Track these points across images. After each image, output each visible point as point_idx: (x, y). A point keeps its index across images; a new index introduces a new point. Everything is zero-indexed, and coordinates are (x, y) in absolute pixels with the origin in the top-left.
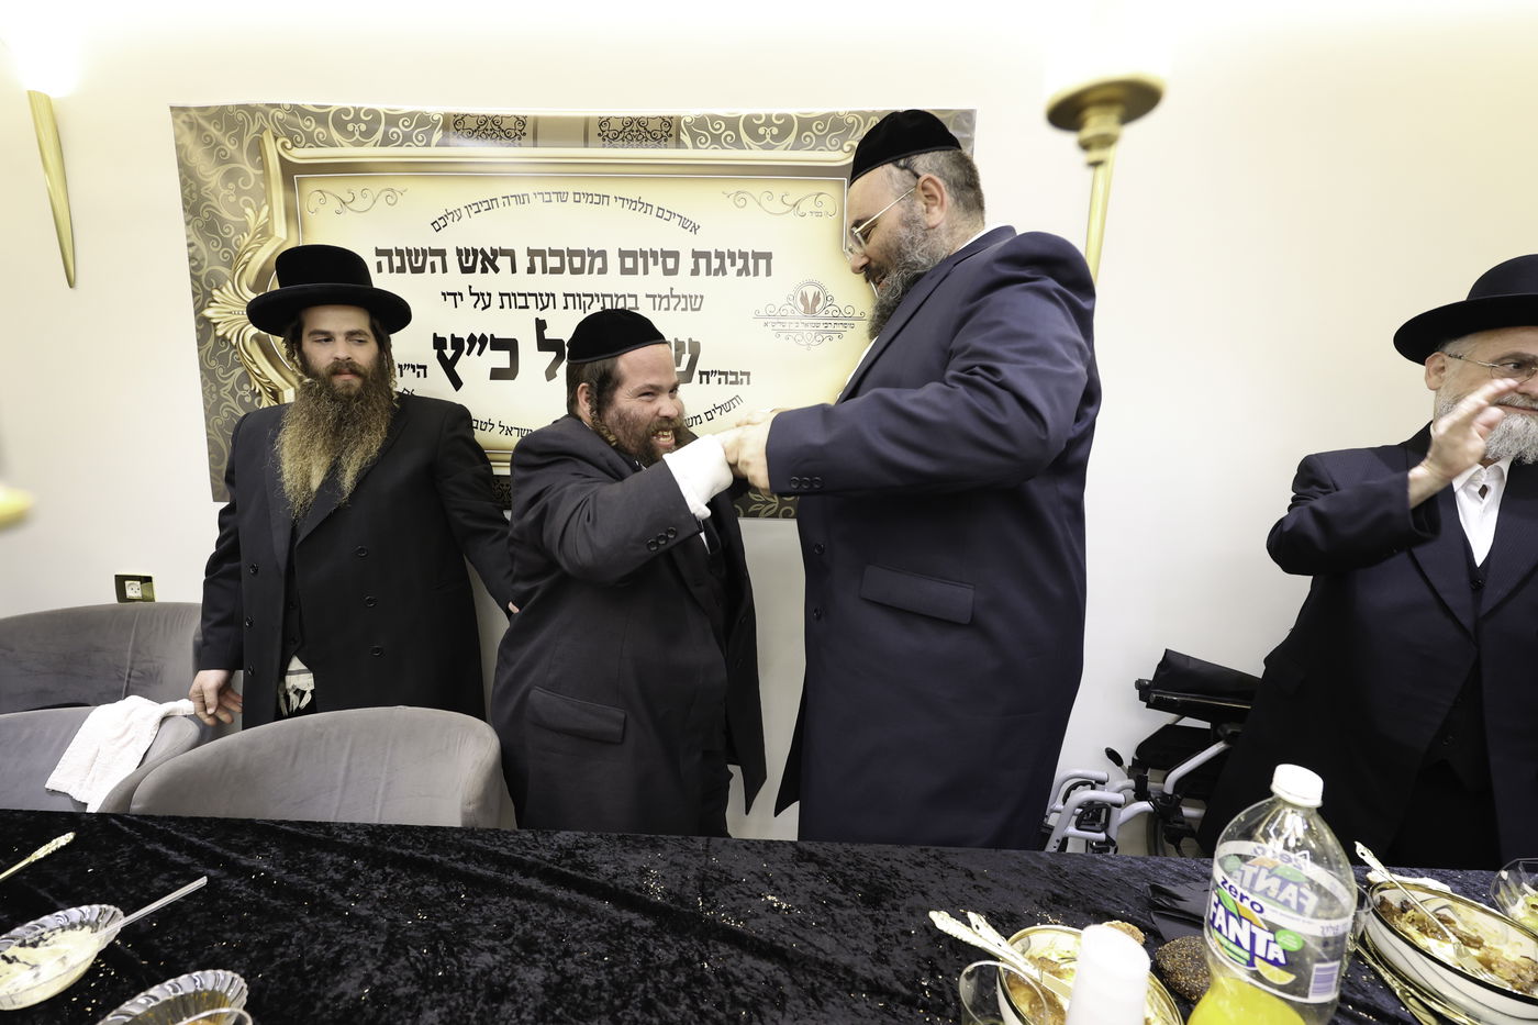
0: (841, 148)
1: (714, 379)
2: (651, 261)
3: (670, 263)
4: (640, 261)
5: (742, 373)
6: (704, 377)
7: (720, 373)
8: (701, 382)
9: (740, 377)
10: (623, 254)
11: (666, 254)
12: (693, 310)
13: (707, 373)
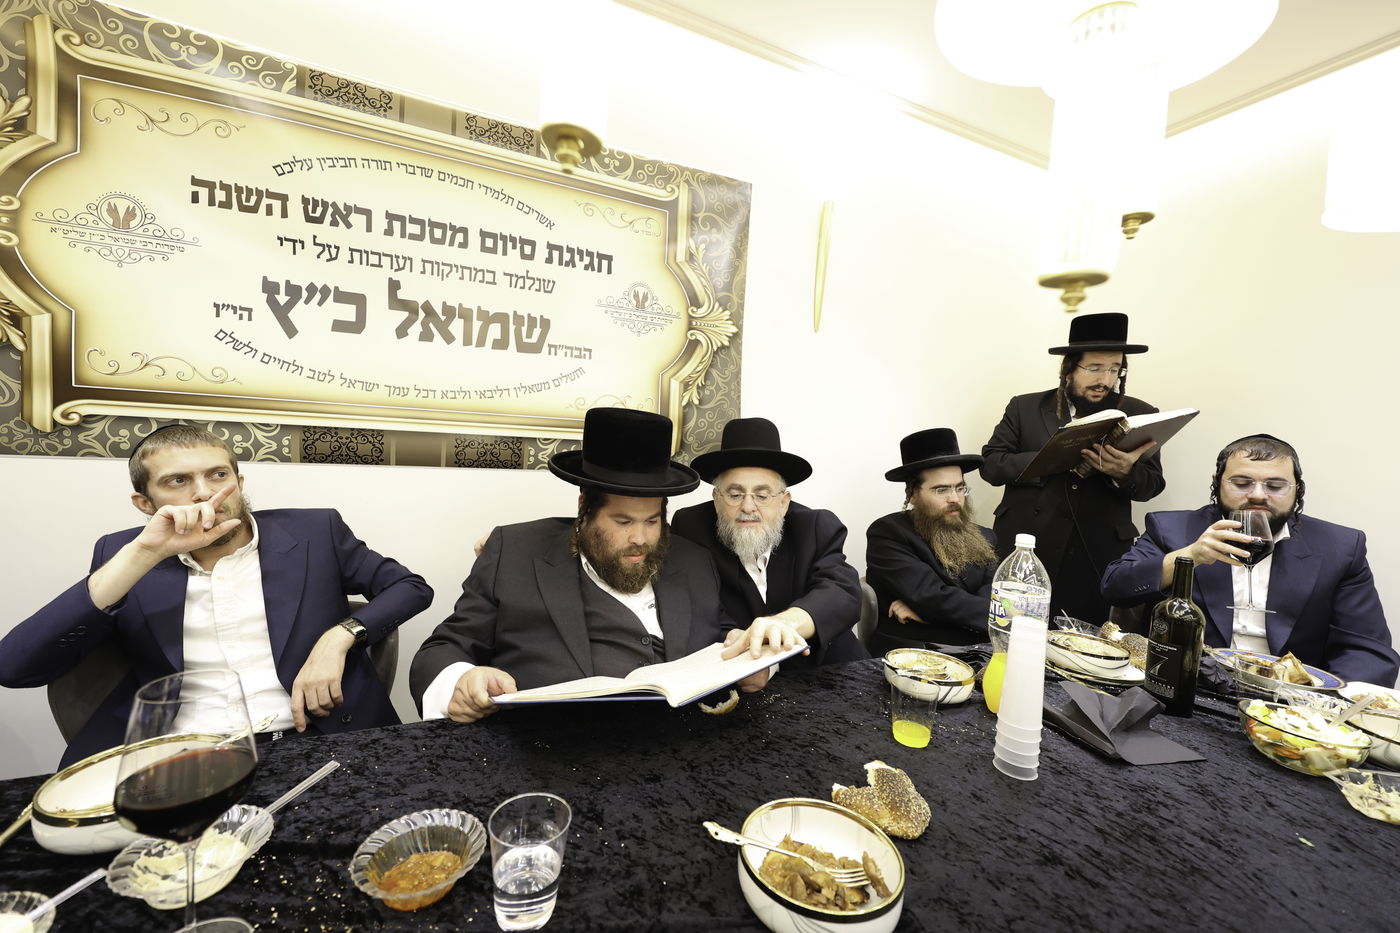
0: (665, 188)
1: (561, 352)
2: (510, 244)
3: (528, 249)
4: (500, 243)
5: (585, 350)
6: (553, 350)
7: (567, 348)
8: (550, 353)
9: (583, 352)
10: (484, 235)
11: (524, 242)
12: (545, 291)
13: (555, 347)
